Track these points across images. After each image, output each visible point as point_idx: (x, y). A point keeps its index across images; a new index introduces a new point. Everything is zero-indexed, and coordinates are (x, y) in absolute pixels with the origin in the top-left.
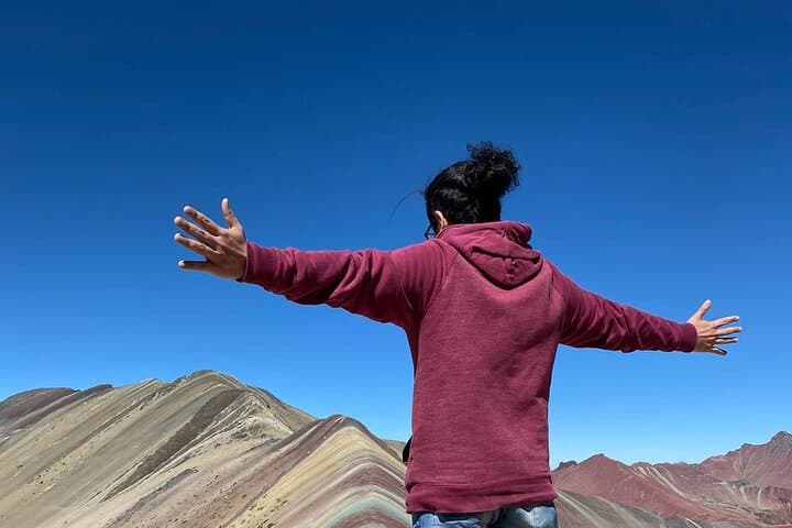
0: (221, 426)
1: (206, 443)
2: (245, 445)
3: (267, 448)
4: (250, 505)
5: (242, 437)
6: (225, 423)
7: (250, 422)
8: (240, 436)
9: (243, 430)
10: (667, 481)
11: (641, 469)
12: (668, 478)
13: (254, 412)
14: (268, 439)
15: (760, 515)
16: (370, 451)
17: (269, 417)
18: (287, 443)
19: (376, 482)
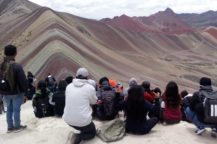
0: (8, 9)
1: (5, 14)
2: (17, 15)
3: (24, 17)
4: (21, 35)
5: (16, 13)
6: (10, 8)
7: (18, 8)
8: (15, 12)
9: (16, 11)
10: (140, 21)
11: (134, 18)
12: (141, 21)
13: (19, 5)
14: (24, 13)
15: (162, 29)
16: (55, 18)
17: (24, 6)
18: (30, 15)
19: (57, 28)
